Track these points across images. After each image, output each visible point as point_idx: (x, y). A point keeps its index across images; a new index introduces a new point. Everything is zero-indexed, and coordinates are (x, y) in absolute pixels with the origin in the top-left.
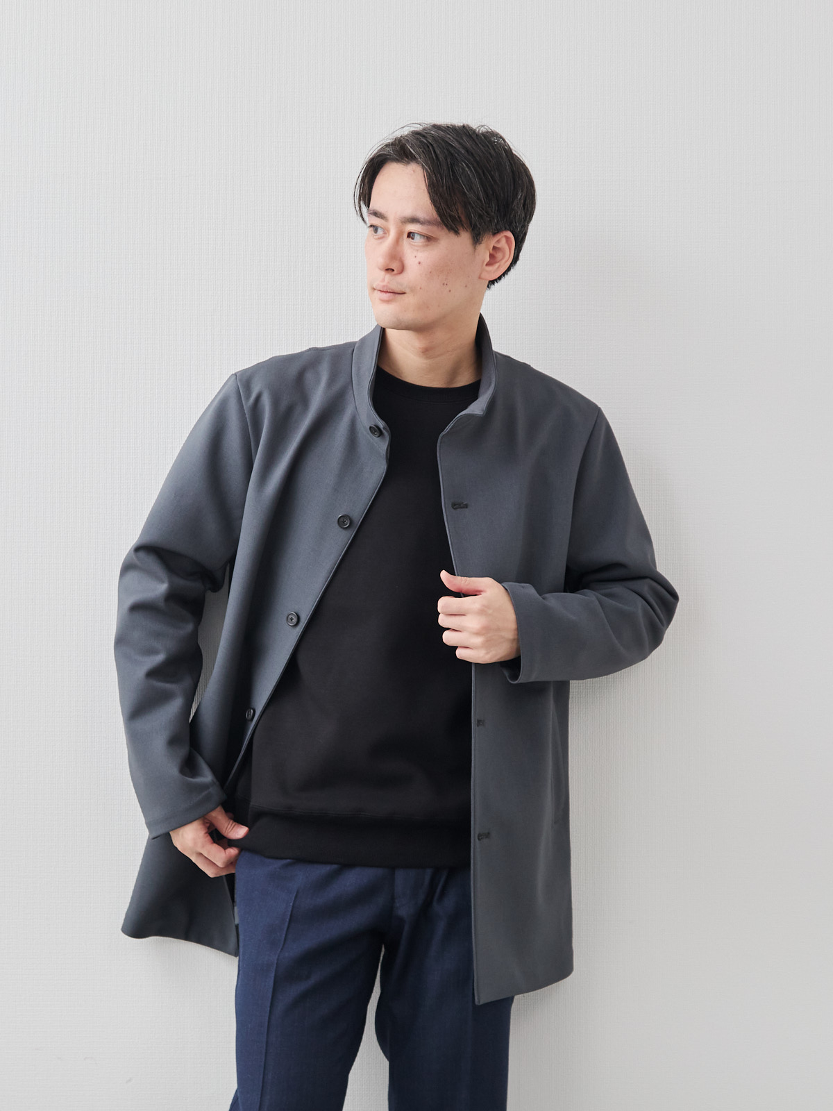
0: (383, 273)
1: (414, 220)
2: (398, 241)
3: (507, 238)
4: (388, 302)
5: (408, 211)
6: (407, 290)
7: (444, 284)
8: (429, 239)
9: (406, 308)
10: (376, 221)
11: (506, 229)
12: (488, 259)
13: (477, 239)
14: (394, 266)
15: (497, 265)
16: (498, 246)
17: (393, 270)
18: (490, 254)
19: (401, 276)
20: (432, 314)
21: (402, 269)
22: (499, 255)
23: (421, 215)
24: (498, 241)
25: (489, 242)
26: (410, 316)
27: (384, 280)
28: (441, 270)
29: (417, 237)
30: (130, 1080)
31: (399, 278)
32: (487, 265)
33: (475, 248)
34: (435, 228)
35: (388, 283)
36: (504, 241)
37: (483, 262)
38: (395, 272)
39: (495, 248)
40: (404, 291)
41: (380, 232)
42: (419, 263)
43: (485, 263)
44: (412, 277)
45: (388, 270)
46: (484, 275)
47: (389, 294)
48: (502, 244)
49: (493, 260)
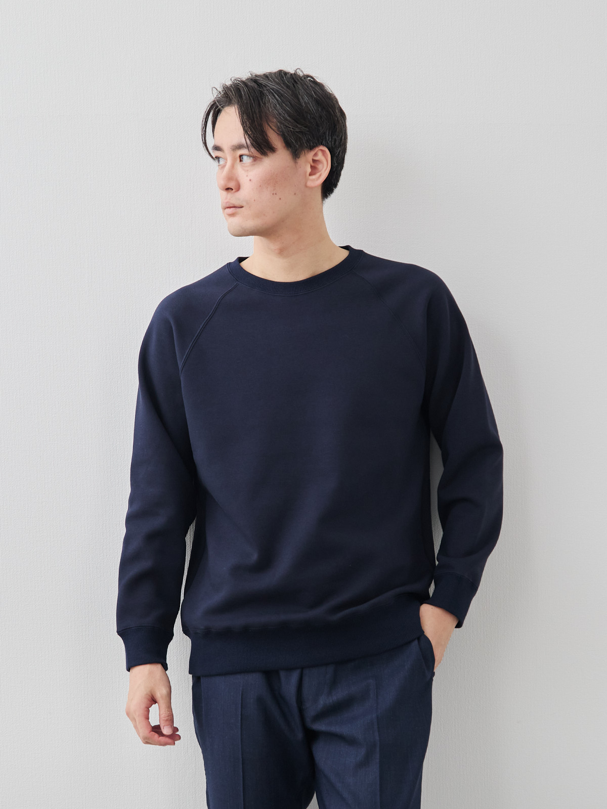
0: (225, 193)
1: (240, 147)
2: (233, 166)
3: (322, 150)
4: (232, 215)
6: (244, 204)
7: (273, 194)
8: (254, 159)
9: (248, 220)
10: (218, 153)
11: (322, 144)
12: (309, 170)
13: (296, 154)
15: (318, 175)
16: (316, 158)
17: (232, 189)
18: (311, 167)
19: (239, 192)
20: (269, 219)
21: (238, 188)
22: (320, 166)
23: (243, 141)
24: (316, 155)
25: (309, 156)
26: (250, 224)
27: (226, 198)
28: (272, 181)
29: (245, 158)
31: (238, 194)
32: (310, 175)
33: (296, 162)
35: (230, 199)
36: (320, 154)
37: (306, 172)
38: (234, 190)
39: (314, 161)
40: (241, 204)
41: (222, 162)
42: (250, 180)
43: (308, 174)
44: (247, 192)
45: (228, 189)
46: (310, 184)
47: (232, 209)
48: (320, 157)
49: (314, 170)
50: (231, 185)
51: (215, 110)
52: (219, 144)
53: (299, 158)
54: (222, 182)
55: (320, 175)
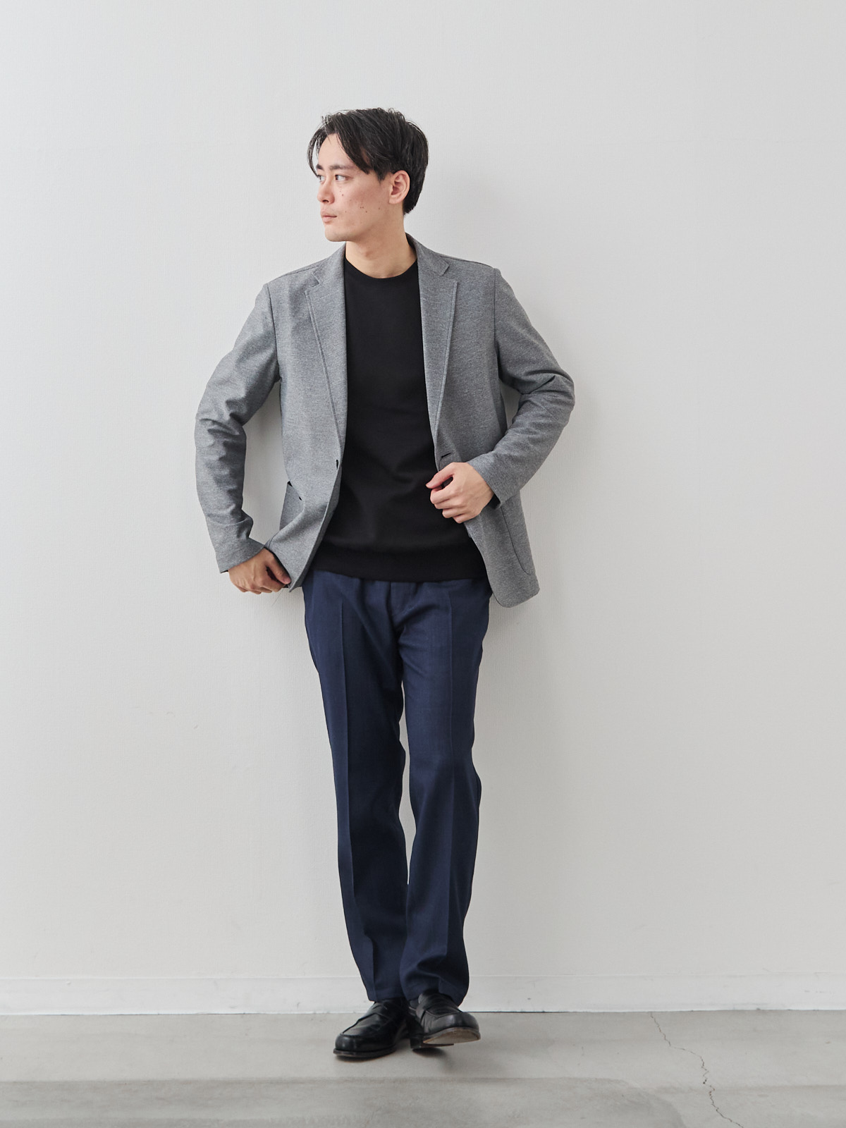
0: (322, 204)
1: (337, 167)
2: (330, 183)
3: (403, 175)
4: (328, 223)
5: (334, 162)
6: (337, 214)
7: (361, 208)
8: (347, 178)
9: (340, 227)
10: (319, 172)
11: (401, 170)
12: (391, 190)
13: (381, 176)
14: (327, 199)
15: (398, 194)
16: (398, 181)
18: (393, 187)
19: (333, 204)
20: (357, 228)
21: (333, 200)
22: (401, 188)
23: (341, 163)
24: (397, 178)
25: (391, 179)
26: (343, 231)
27: (323, 209)
28: (360, 197)
29: (340, 177)
30: (196, 727)
31: (332, 206)
32: (392, 194)
33: (380, 183)
34: (350, 171)
35: (326, 210)
36: (401, 177)
37: (388, 192)
38: (329, 202)
39: (396, 183)
40: (335, 214)
41: (323, 179)
42: (343, 195)
43: (390, 193)
44: (339, 204)
45: (324, 201)
46: (391, 201)
47: (328, 218)
48: (401, 180)
49: (396, 190)
50: (327, 198)
51: (320, 136)
52: (320, 164)
53: (384, 179)
54: (320, 196)
55: (400, 195)
